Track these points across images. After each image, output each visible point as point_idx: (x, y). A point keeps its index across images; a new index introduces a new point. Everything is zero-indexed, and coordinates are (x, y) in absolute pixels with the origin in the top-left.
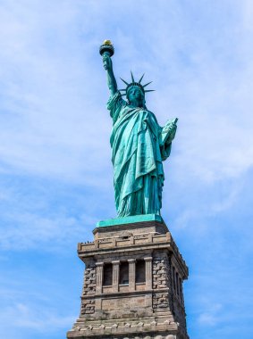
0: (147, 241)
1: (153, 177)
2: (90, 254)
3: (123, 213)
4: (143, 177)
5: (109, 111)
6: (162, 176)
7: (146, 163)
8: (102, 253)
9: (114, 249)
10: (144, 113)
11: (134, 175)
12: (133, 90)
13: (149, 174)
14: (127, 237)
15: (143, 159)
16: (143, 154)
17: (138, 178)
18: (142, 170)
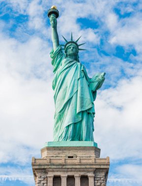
0: (90, 161)
1: (89, 113)
2: (43, 167)
3: (66, 138)
4: (82, 112)
5: (52, 59)
6: (94, 113)
7: (85, 102)
8: (53, 167)
9: (64, 165)
10: (81, 65)
11: (76, 110)
12: (72, 47)
13: (86, 111)
14: (72, 157)
15: (82, 99)
16: (82, 94)
17: (79, 113)
18: (82, 107)
